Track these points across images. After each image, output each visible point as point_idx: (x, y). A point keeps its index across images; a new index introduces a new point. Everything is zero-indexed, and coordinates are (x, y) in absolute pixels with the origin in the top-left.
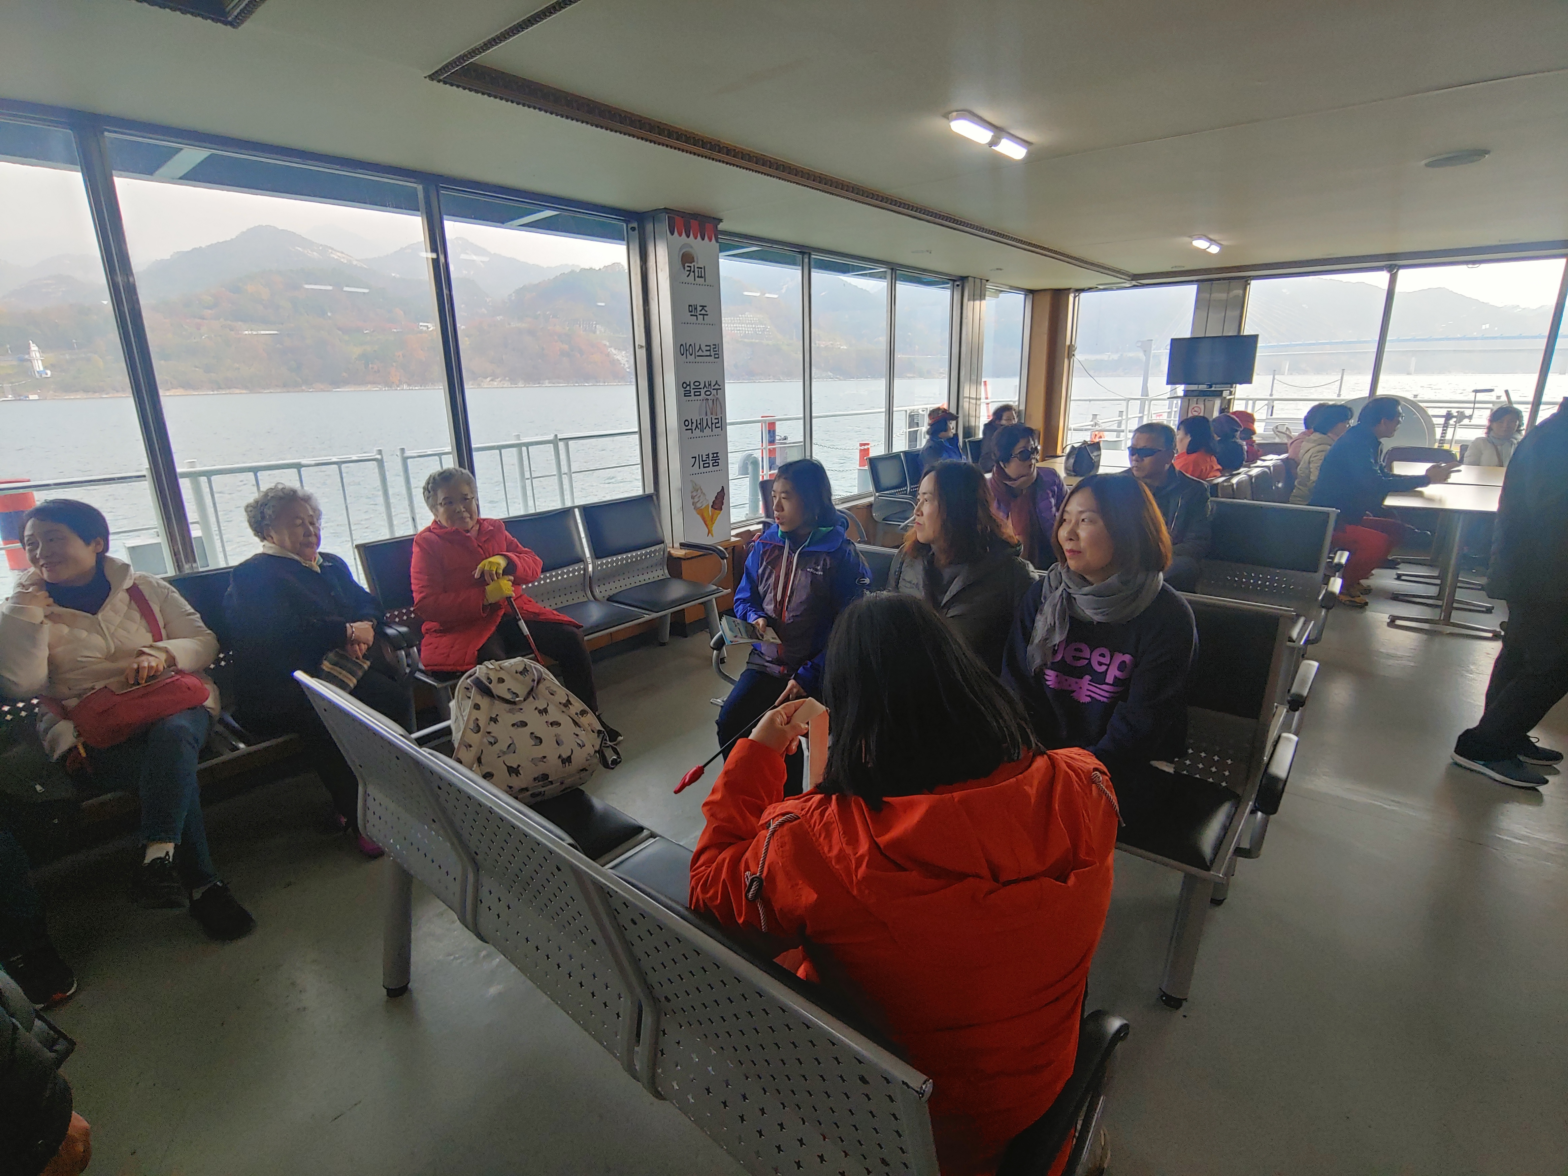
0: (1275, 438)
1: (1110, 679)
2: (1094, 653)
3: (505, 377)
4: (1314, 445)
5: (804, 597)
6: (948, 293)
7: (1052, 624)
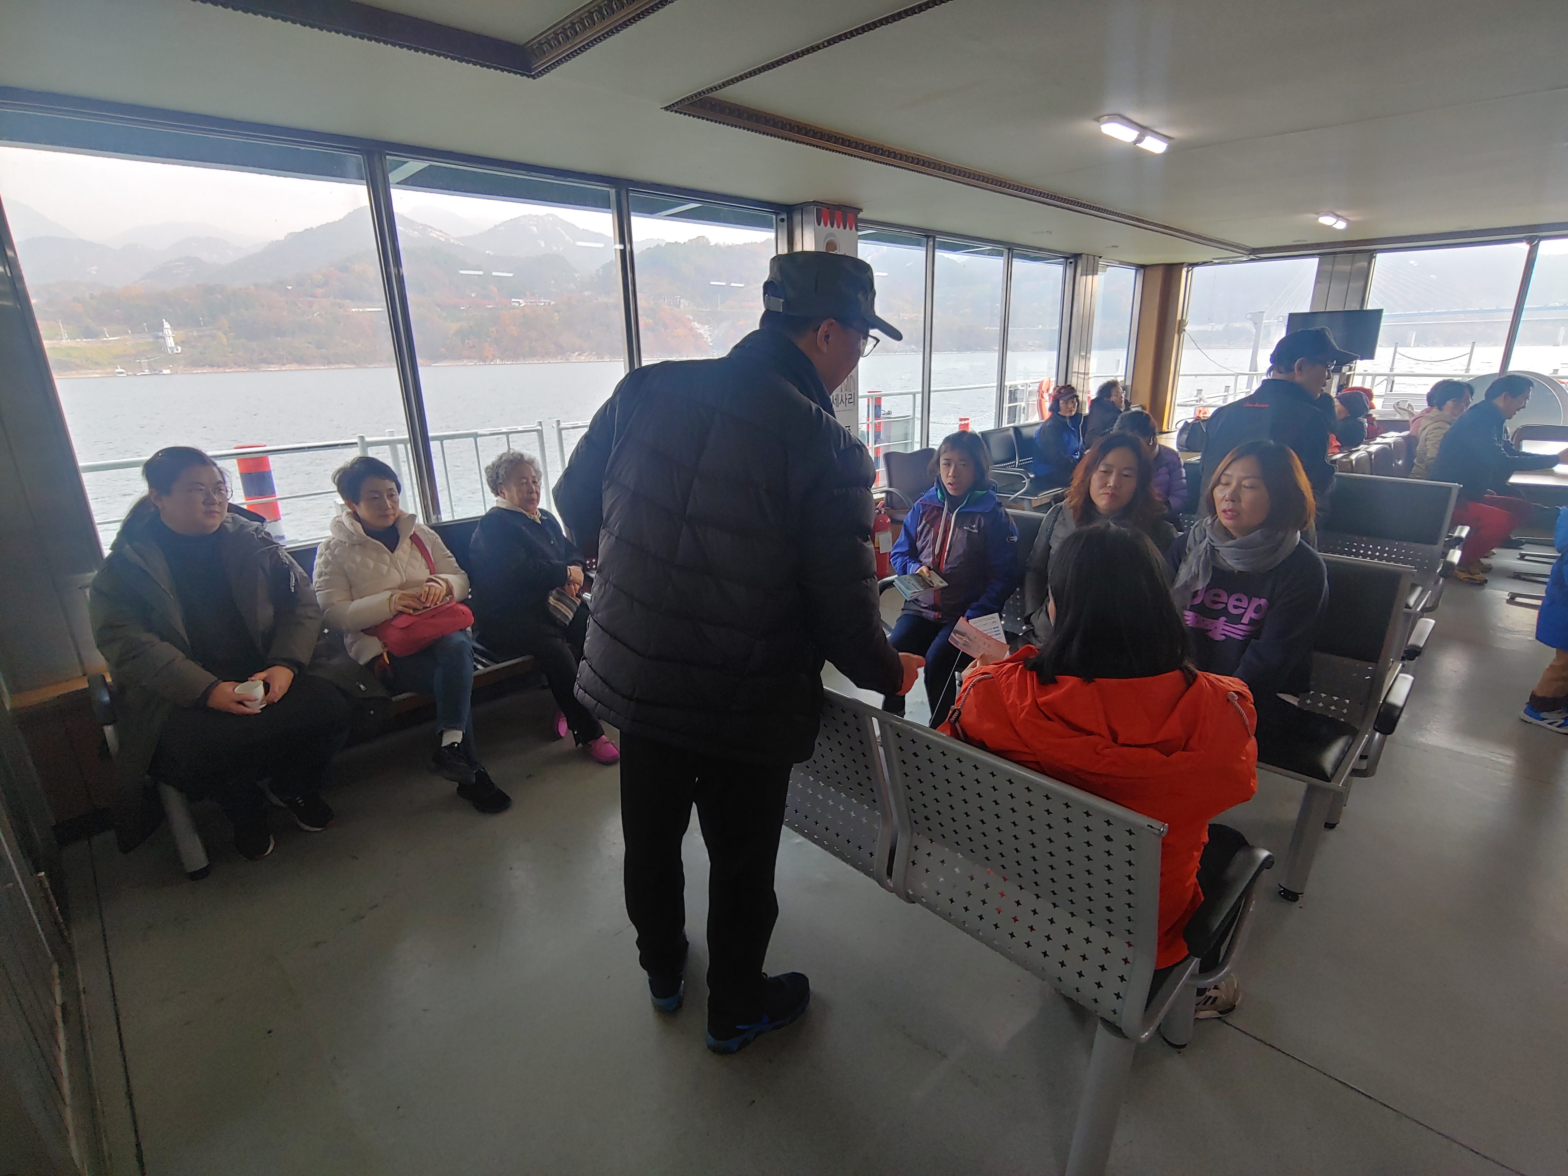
0: (1395, 415)
1: (1245, 620)
2: (1231, 599)
3: (592, 352)
4: (1431, 422)
5: (961, 552)
6: (1060, 268)
7: (1196, 573)
